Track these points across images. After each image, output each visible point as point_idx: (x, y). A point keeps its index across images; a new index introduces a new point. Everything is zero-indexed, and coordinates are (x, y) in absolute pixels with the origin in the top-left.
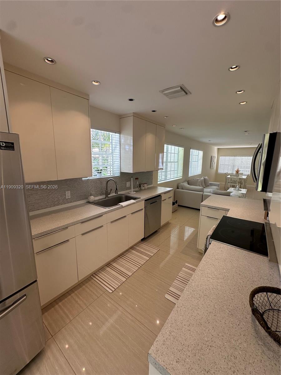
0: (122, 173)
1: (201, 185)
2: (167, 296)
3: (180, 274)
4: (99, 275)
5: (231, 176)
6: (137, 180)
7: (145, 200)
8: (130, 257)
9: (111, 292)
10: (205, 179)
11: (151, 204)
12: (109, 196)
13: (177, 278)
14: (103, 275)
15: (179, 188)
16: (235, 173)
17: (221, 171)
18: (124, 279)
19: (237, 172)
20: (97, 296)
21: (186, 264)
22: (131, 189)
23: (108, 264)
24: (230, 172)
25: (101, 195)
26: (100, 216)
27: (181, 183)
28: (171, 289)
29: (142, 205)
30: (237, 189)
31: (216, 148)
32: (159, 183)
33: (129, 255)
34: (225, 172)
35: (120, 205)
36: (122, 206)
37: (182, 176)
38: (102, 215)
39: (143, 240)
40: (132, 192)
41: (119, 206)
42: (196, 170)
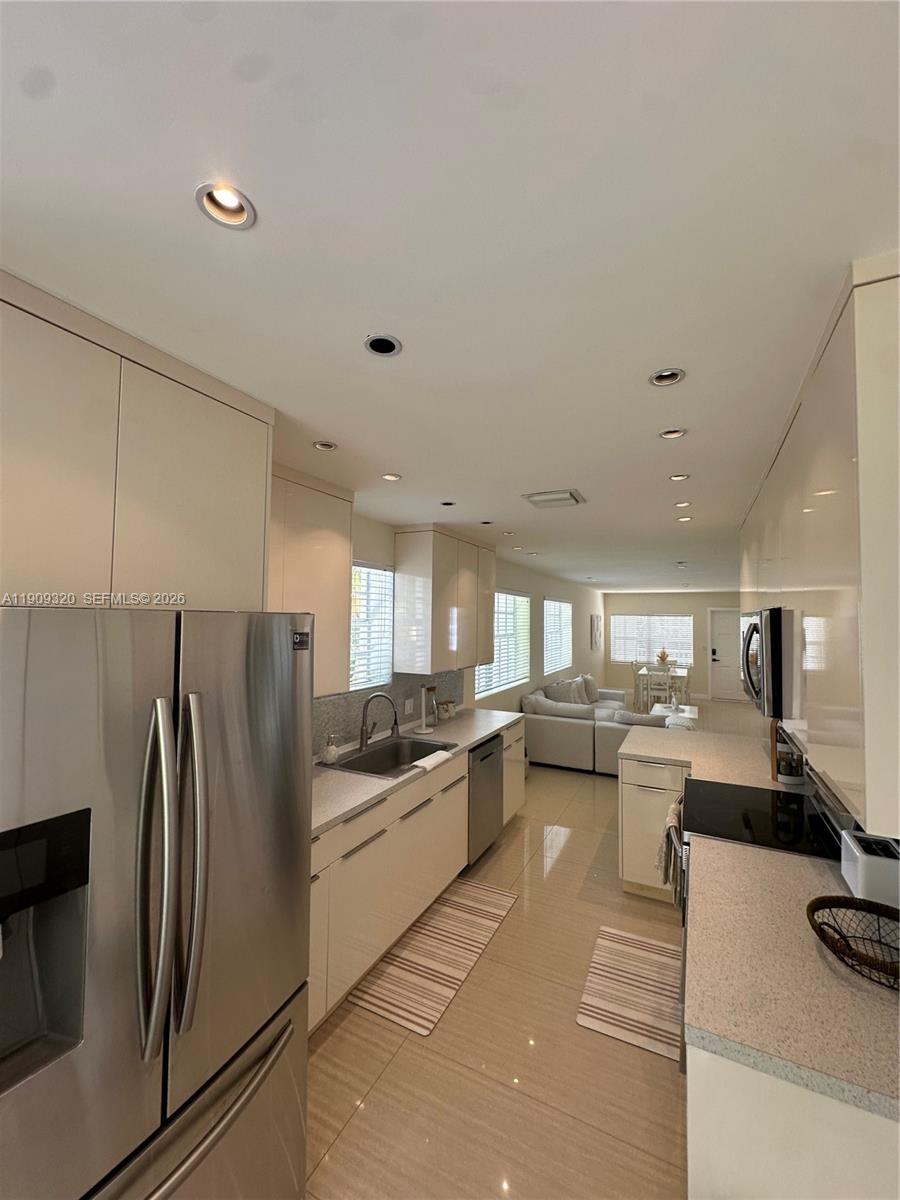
0: (396, 676)
1: (579, 700)
2: (583, 1020)
3: (595, 958)
5: (649, 669)
6: (431, 693)
7: (471, 751)
9: (426, 1032)
10: (586, 682)
11: (482, 760)
12: (369, 742)
13: (592, 970)
14: (381, 988)
15: (524, 709)
16: (655, 659)
17: (618, 656)
19: (663, 658)
20: (391, 1053)
21: (603, 928)
22: (420, 718)
23: (388, 957)
24: (642, 659)
25: (347, 740)
26: (380, 800)
27: (530, 696)
28: (586, 998)
29: (462, 766)
30: (673, 708)
31: (599, 593)
32: (477, 697)
33: (436, 922)
34: (631, 658)
35: (417, 767)
36: (425, 769)
37: (528, 675)
38: (385, 799)
39: (466, 873)
40: (424, 726)
41: (416, 771)
42: (559, 656)
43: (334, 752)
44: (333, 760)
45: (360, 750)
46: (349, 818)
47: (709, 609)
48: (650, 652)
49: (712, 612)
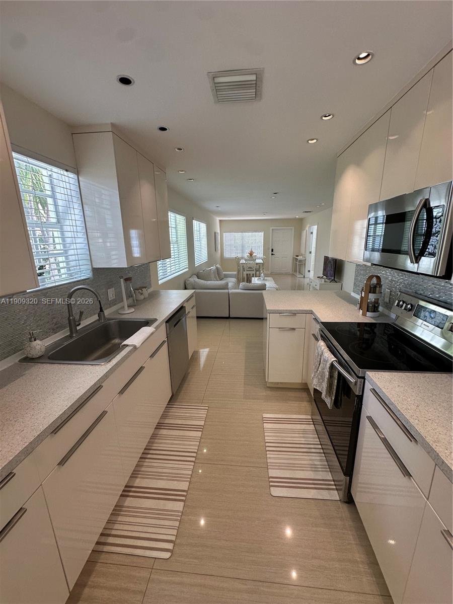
0: (96, 271)
1: (215, 279)
2: (276, 492)
3: (267, 439)
4: (114, 532)
5: (246, 260)
6: (128, 282)
7: (167, 322)
8: (162, 446)
10: (217, 268)
11: (175, 326)
12: (78, 328)
13: (268, 449)
14: (126, 526)
15: (187, 287)
16: (246, 255)
17: (227, 255)
18: (179, 506)
19: (251, 254)
21: (265, 415)
22: (122, 301)
24: (240, 256)
26: (96, 389)
27: (190, 279)
28: (272, 473)
30: (262, 279)
31: (218, 219)
32: (160, 282)
33: (160, 445)
34: (233, 255)
35: (127, 345)
36: (135, 347)
37: (187, 266)
38: (100, 387)
39: (173, 399)
40: (126, 307)
41: (127, 349)
42: (202, 255)
43: (39, 346)
44: (40, 354)
45: (71, 336)
46: (56, 428)
47: (271, 228)
48: (243, 251)
49: (273, 230)
